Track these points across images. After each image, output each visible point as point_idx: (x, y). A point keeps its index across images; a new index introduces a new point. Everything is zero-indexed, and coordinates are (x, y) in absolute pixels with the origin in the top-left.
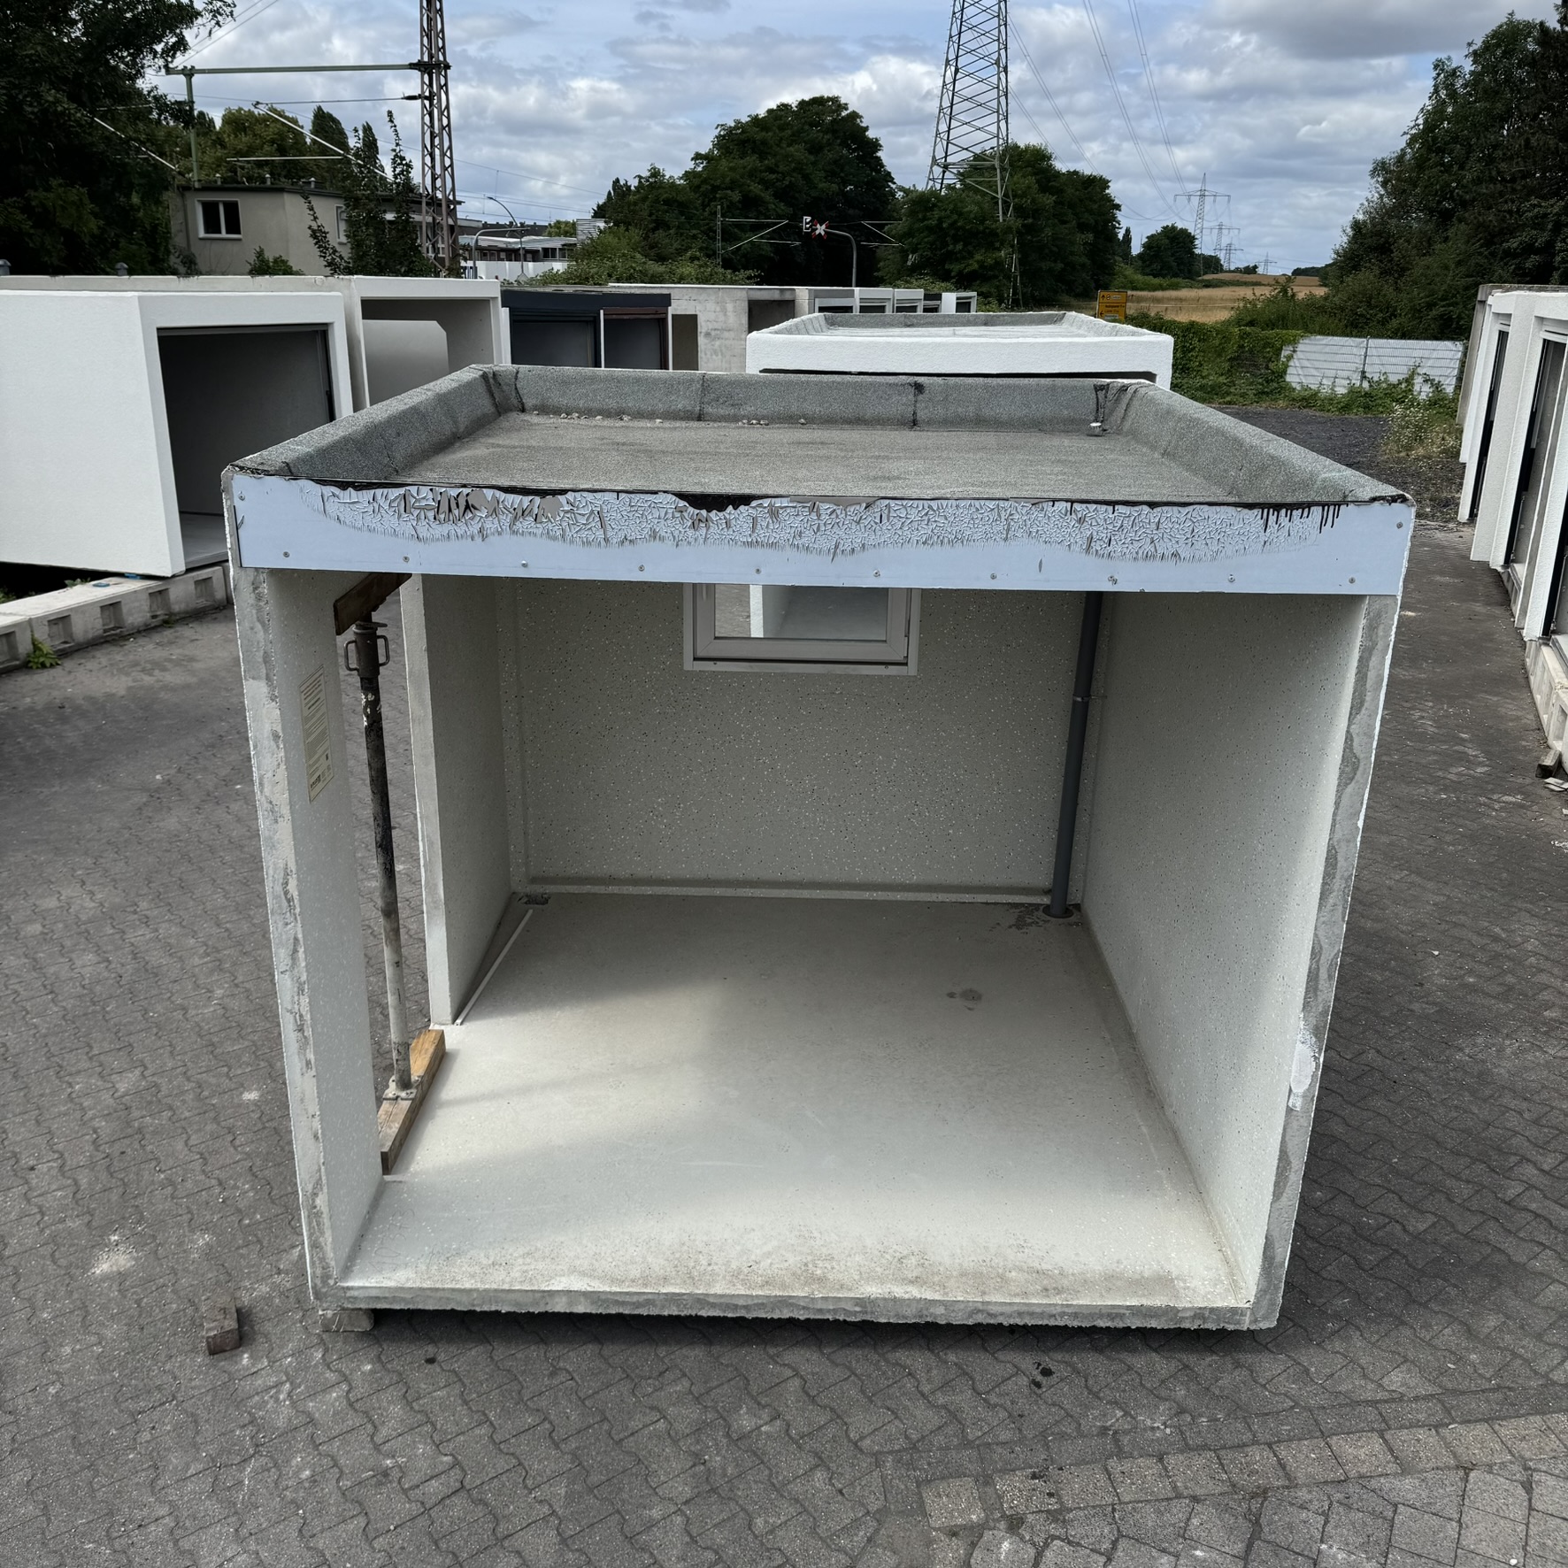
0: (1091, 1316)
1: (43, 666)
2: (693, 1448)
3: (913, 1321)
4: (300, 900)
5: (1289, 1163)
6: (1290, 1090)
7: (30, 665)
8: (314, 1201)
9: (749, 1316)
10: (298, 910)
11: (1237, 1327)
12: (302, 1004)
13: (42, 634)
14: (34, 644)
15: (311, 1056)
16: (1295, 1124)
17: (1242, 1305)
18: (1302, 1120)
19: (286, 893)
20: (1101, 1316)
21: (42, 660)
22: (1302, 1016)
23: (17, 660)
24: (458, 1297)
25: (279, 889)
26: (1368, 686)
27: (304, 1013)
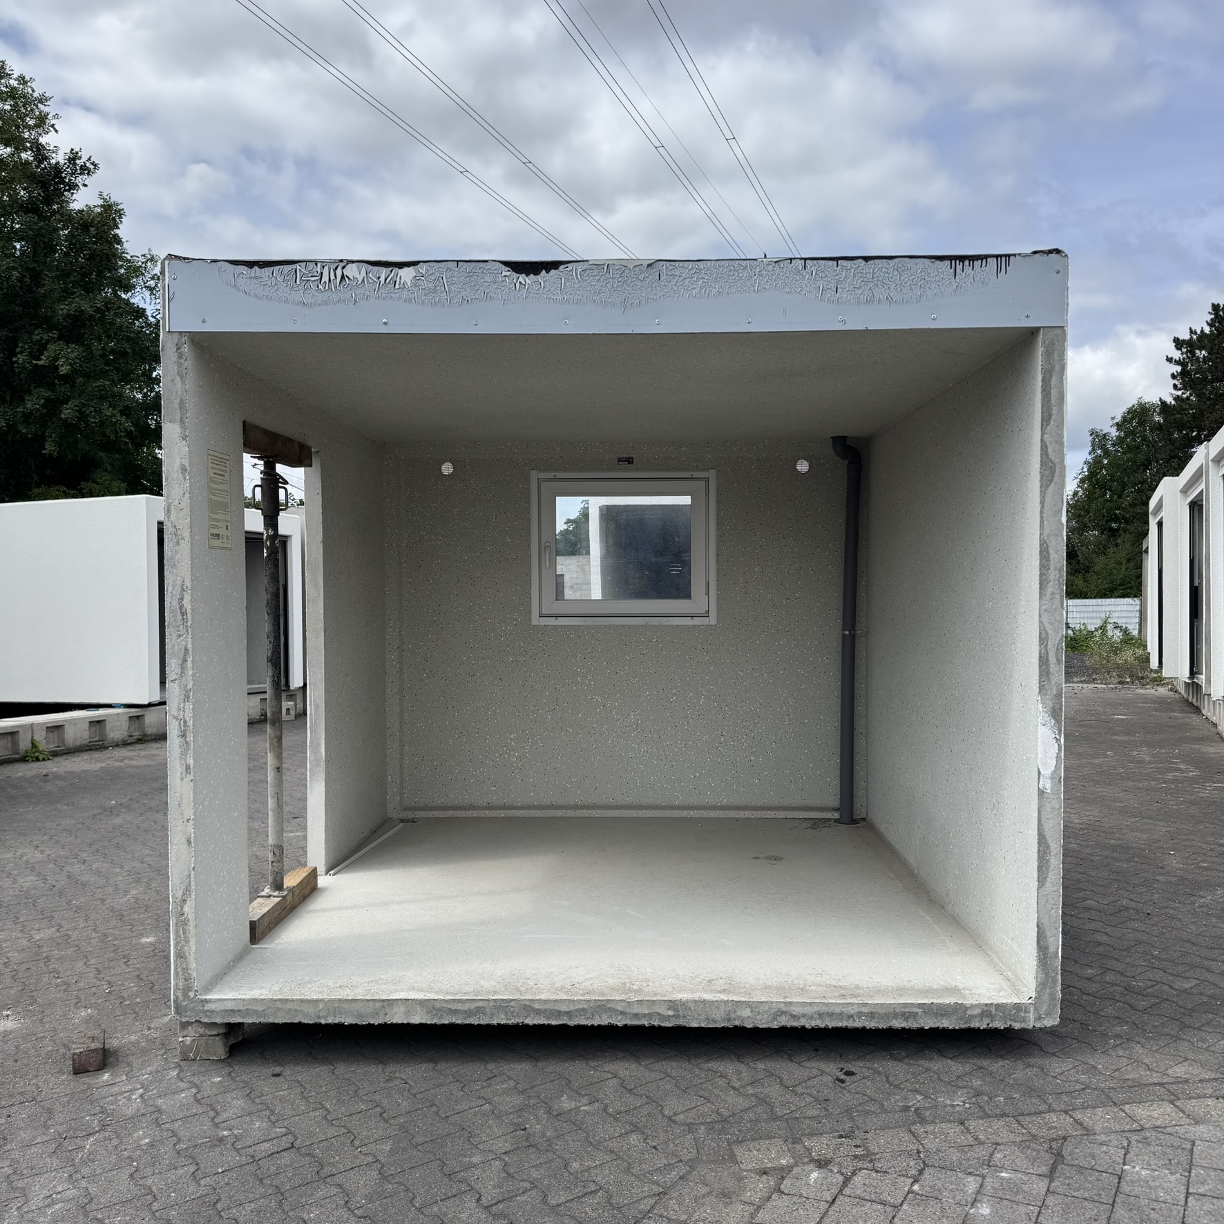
0: (887, 1016)
1: (37, 759)
2: (514, 1121)
3: (722, 1025)
4: (192, 615)
5: (1048, 847)
6: (1039, 773)
7: (27, 759)
8: (182, 907)
9: (571, 1023)
10: (189, 623)
11: (1023, 1025)
12: (187, 711)
13: (40, 737)
14: (32, 744)
15: (191, 762)
16: (1048, 807)
17: (1025, 1001)
18: (1053, 802)
19: (181, 607)
20: (896, 1016)
21: (37, 754)
22: (1039, 698)
23: (17, 754)
24: (305, 1008)
25: (175, 603)
26: (1053, 401)
27: (187, 719)
